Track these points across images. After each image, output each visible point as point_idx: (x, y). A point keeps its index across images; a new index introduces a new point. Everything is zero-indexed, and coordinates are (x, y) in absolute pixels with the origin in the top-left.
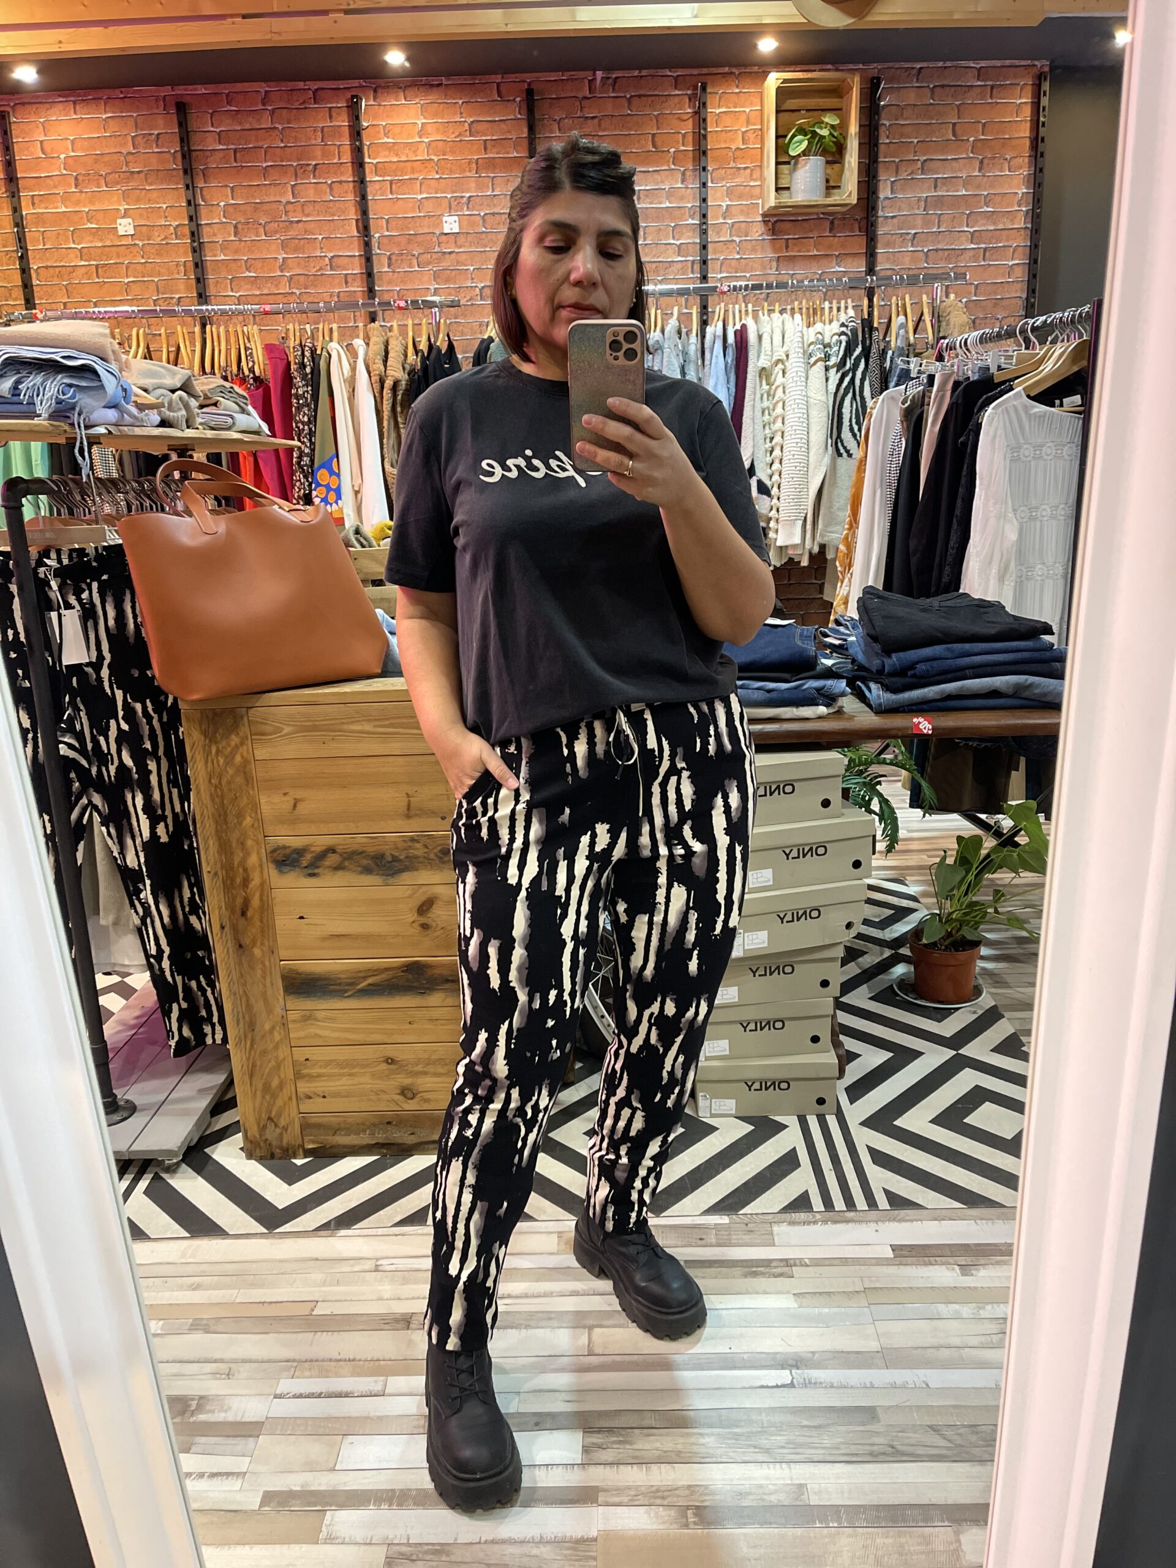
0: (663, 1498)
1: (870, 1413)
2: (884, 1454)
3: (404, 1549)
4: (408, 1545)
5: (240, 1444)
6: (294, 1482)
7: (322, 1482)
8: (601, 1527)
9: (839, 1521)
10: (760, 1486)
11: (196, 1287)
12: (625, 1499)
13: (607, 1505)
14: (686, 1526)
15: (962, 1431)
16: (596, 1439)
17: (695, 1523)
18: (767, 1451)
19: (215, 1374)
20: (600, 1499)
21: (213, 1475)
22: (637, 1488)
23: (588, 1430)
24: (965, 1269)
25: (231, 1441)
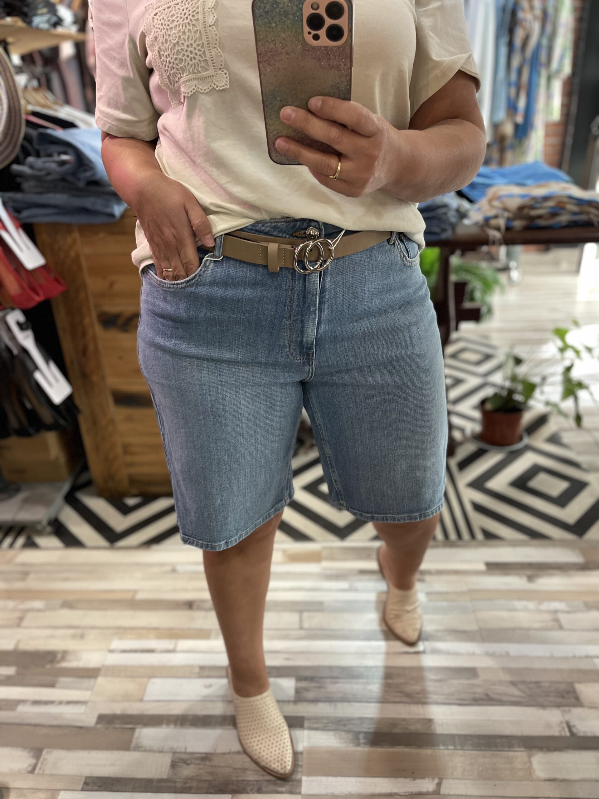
0: (345, 725)
1: (472, 672)
2: (482, 699)
3: (183, 756)
4: (185, 753)
5: (87, 682)
6: (118, 709)
7: (134, 708)
8: (306, 744)
9: (454, 745)
10: (404, 720)
11: (66, 579)
12: (320, 725)
13: (310, 728)
14: (358, 745)
15: (531, 685)
16: (303, 684)
17: (365, 744)
18: (408, 695)
19: (74, 637)
20: (306, 724)
21: (69, 703)
22: (328, 718)
23: (299, 679)
24: (530, 579)
25: (80, 680)
